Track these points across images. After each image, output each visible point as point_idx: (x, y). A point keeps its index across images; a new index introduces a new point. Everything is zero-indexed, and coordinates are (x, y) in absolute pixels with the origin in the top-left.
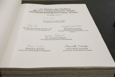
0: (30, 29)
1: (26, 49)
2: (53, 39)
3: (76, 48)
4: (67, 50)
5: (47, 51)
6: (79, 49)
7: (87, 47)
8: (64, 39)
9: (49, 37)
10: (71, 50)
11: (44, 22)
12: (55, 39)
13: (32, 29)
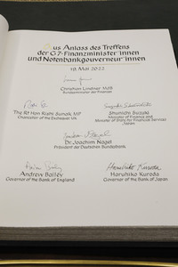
0: (30, 115)
1: (22, 177)
2: (83, 145)
3: (133, 171)
4: (113, 177)
5: (68, 180)
6: (138, 176)
7: (156, 171)
8: (107, 144)
9: (73, 140)
10: (120, 177)
11: (64, 90)
12: (86, 145)
13: (34, 116)
